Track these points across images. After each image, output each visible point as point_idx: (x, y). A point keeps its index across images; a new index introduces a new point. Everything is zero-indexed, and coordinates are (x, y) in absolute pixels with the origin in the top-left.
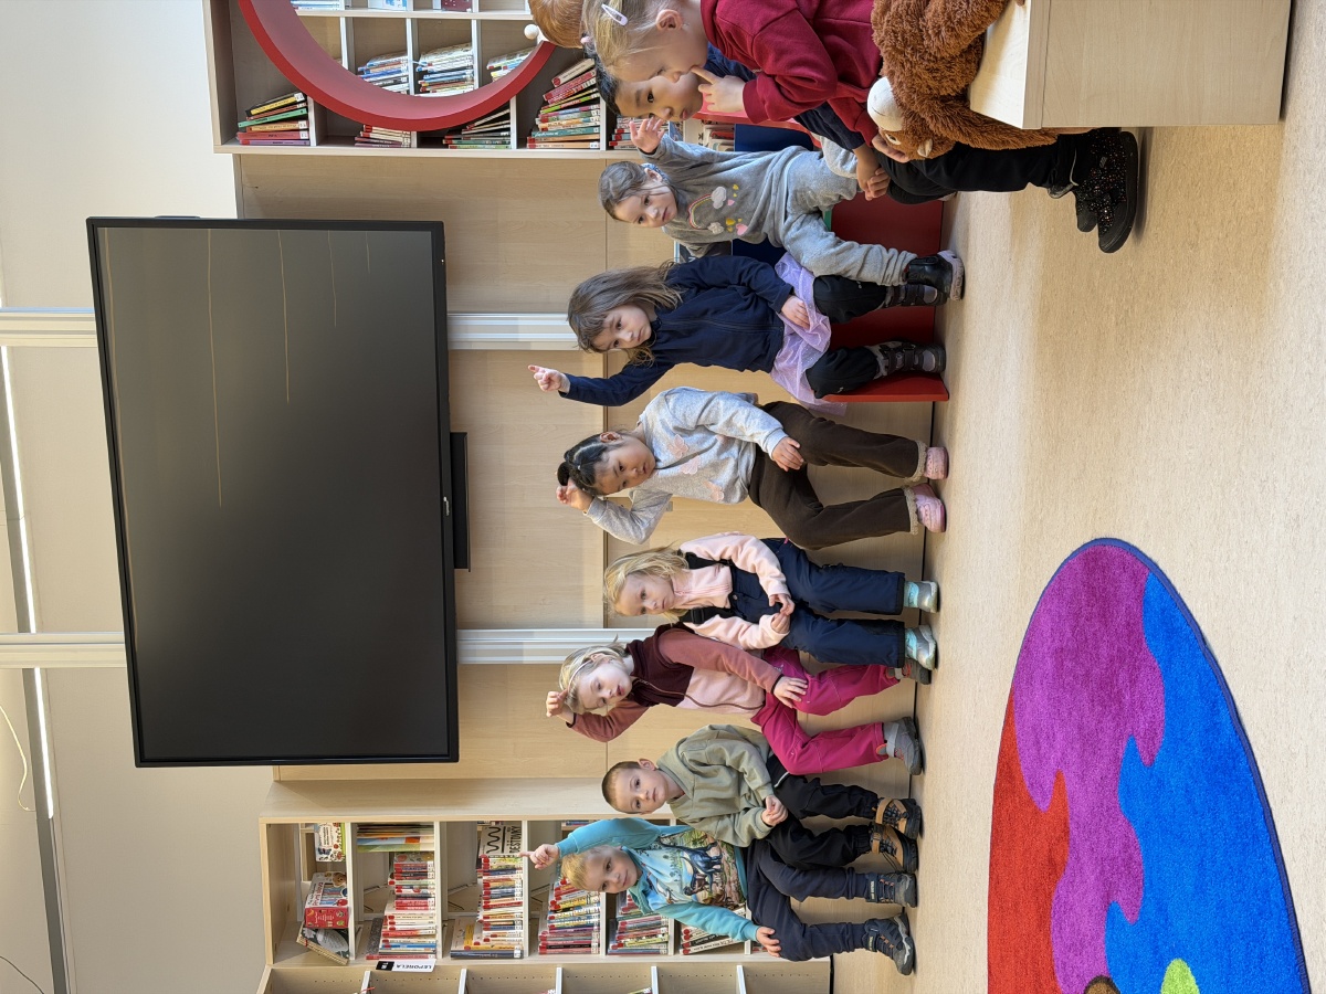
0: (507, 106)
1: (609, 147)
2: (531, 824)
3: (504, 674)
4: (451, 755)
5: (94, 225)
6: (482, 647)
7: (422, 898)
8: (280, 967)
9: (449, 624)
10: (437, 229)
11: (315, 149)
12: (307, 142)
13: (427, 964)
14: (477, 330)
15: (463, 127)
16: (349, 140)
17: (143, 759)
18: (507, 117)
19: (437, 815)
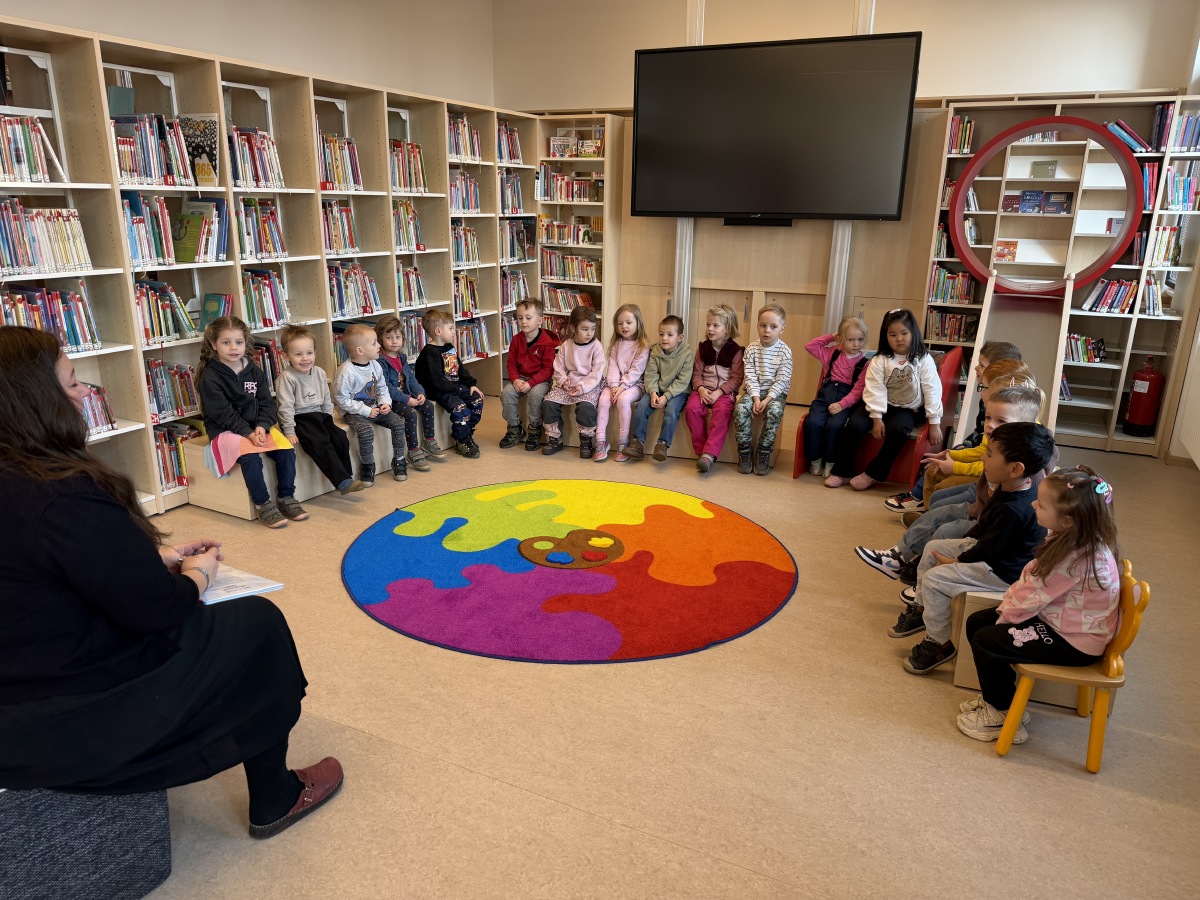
1: (928, 307)
2: (601, 250)
3: (671, 239)
4: (635, 212)
5: (918, 36)
6: (685, 228)
8: (538, 121)
9: (696, 215)
10: (897, 218)
12: (950, 152)
13: (539, 197)
14: (843, 233)
15: (948, 234)
16: (948, 175)
17: (639, 54)
18: (949, 256)
19: (607, 203)
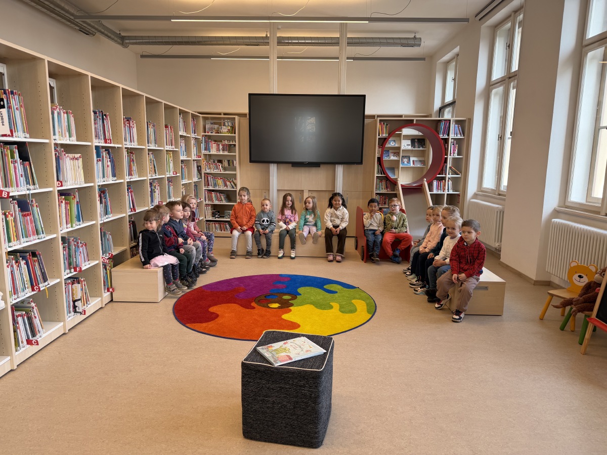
0: (384, 174)
1: (376, 193)
2: (235, 174)
4: (251, 161)
5: (364, 96)
7: (218, 150)
8: (201, 117)
11: (378, 137)
12: (379, 136)
13: (203, 151)
15: (381, 166)
16: (379, 144)
18: (382, 174)
19: (237, 154)
